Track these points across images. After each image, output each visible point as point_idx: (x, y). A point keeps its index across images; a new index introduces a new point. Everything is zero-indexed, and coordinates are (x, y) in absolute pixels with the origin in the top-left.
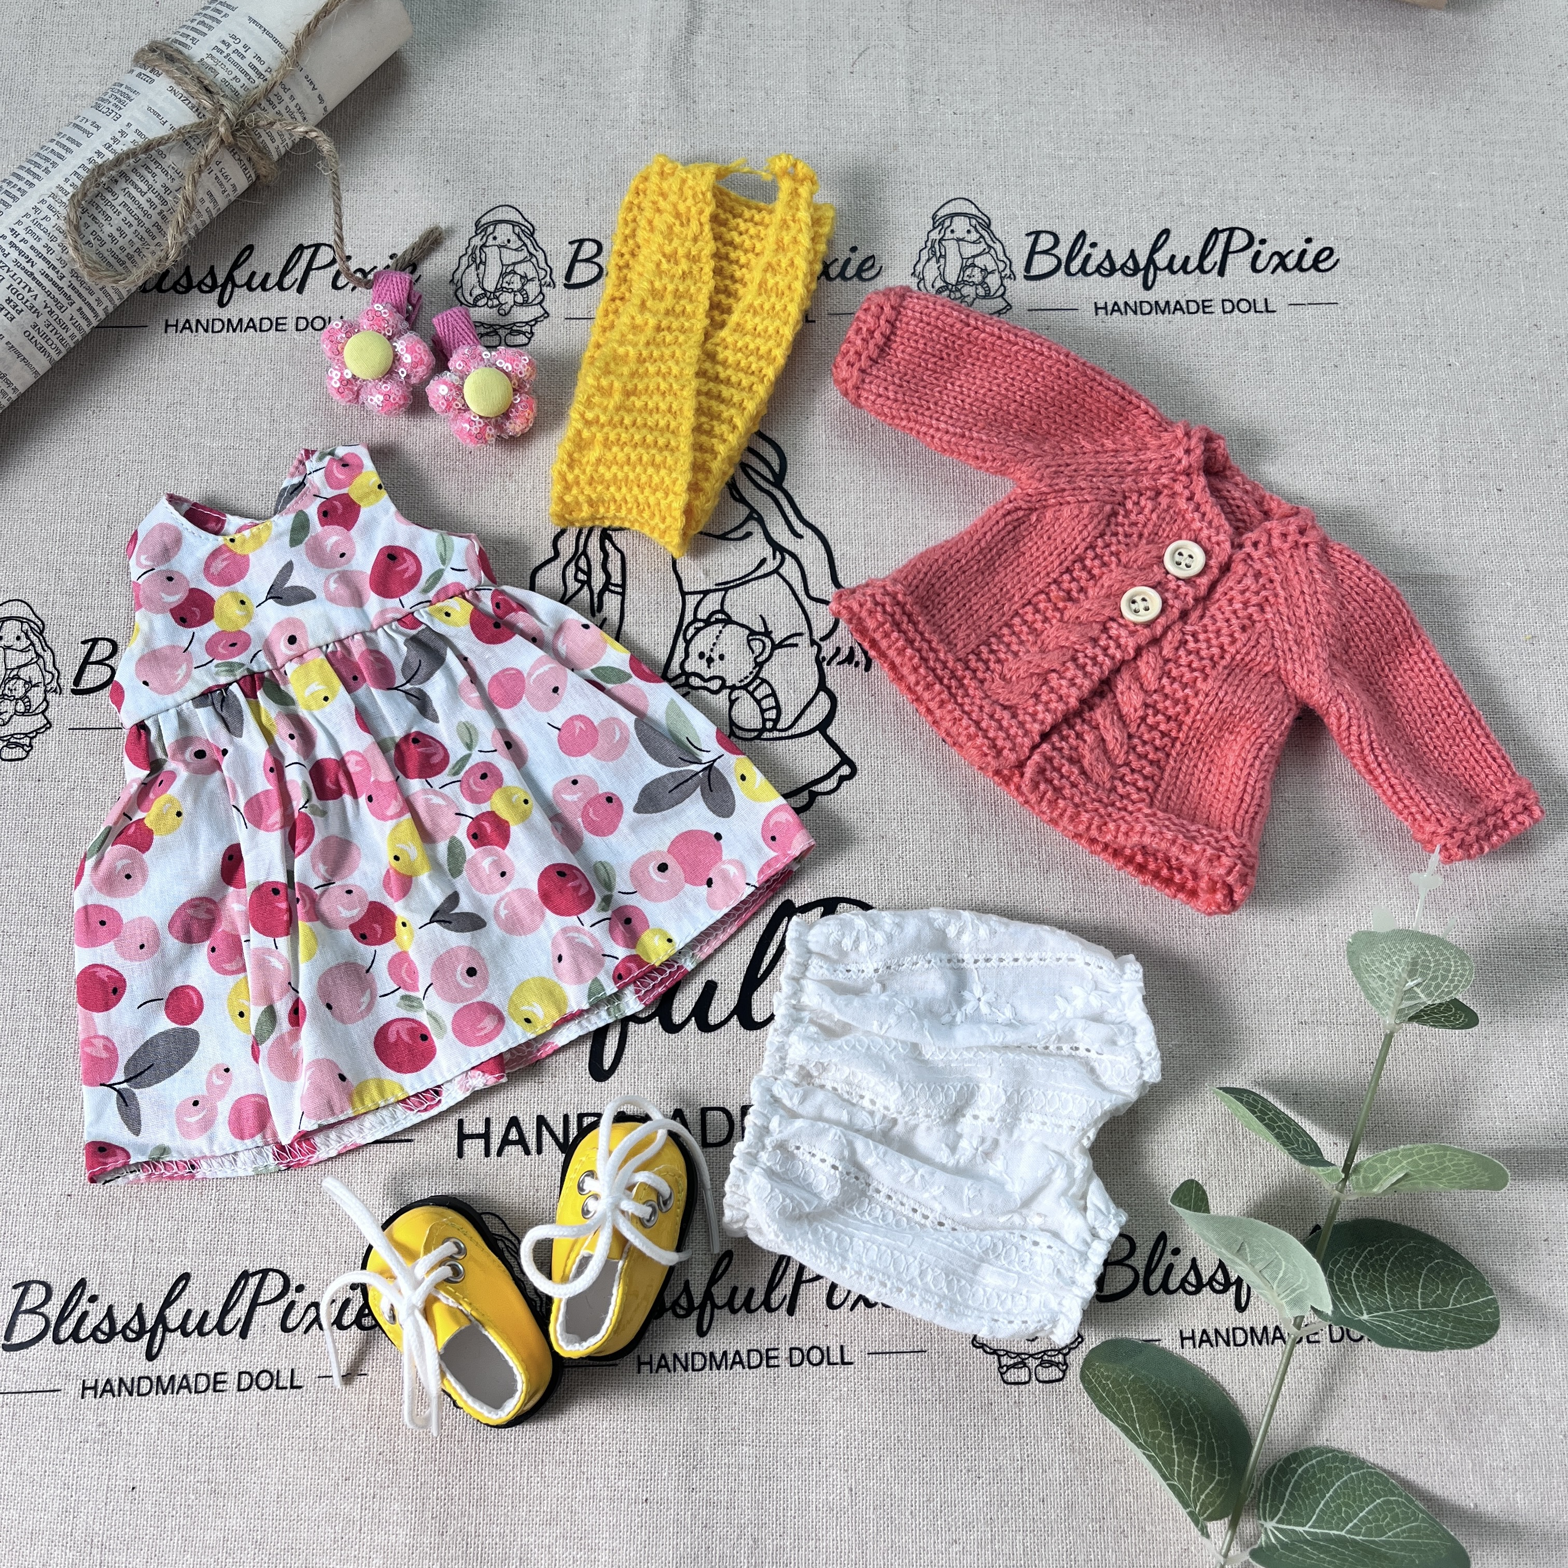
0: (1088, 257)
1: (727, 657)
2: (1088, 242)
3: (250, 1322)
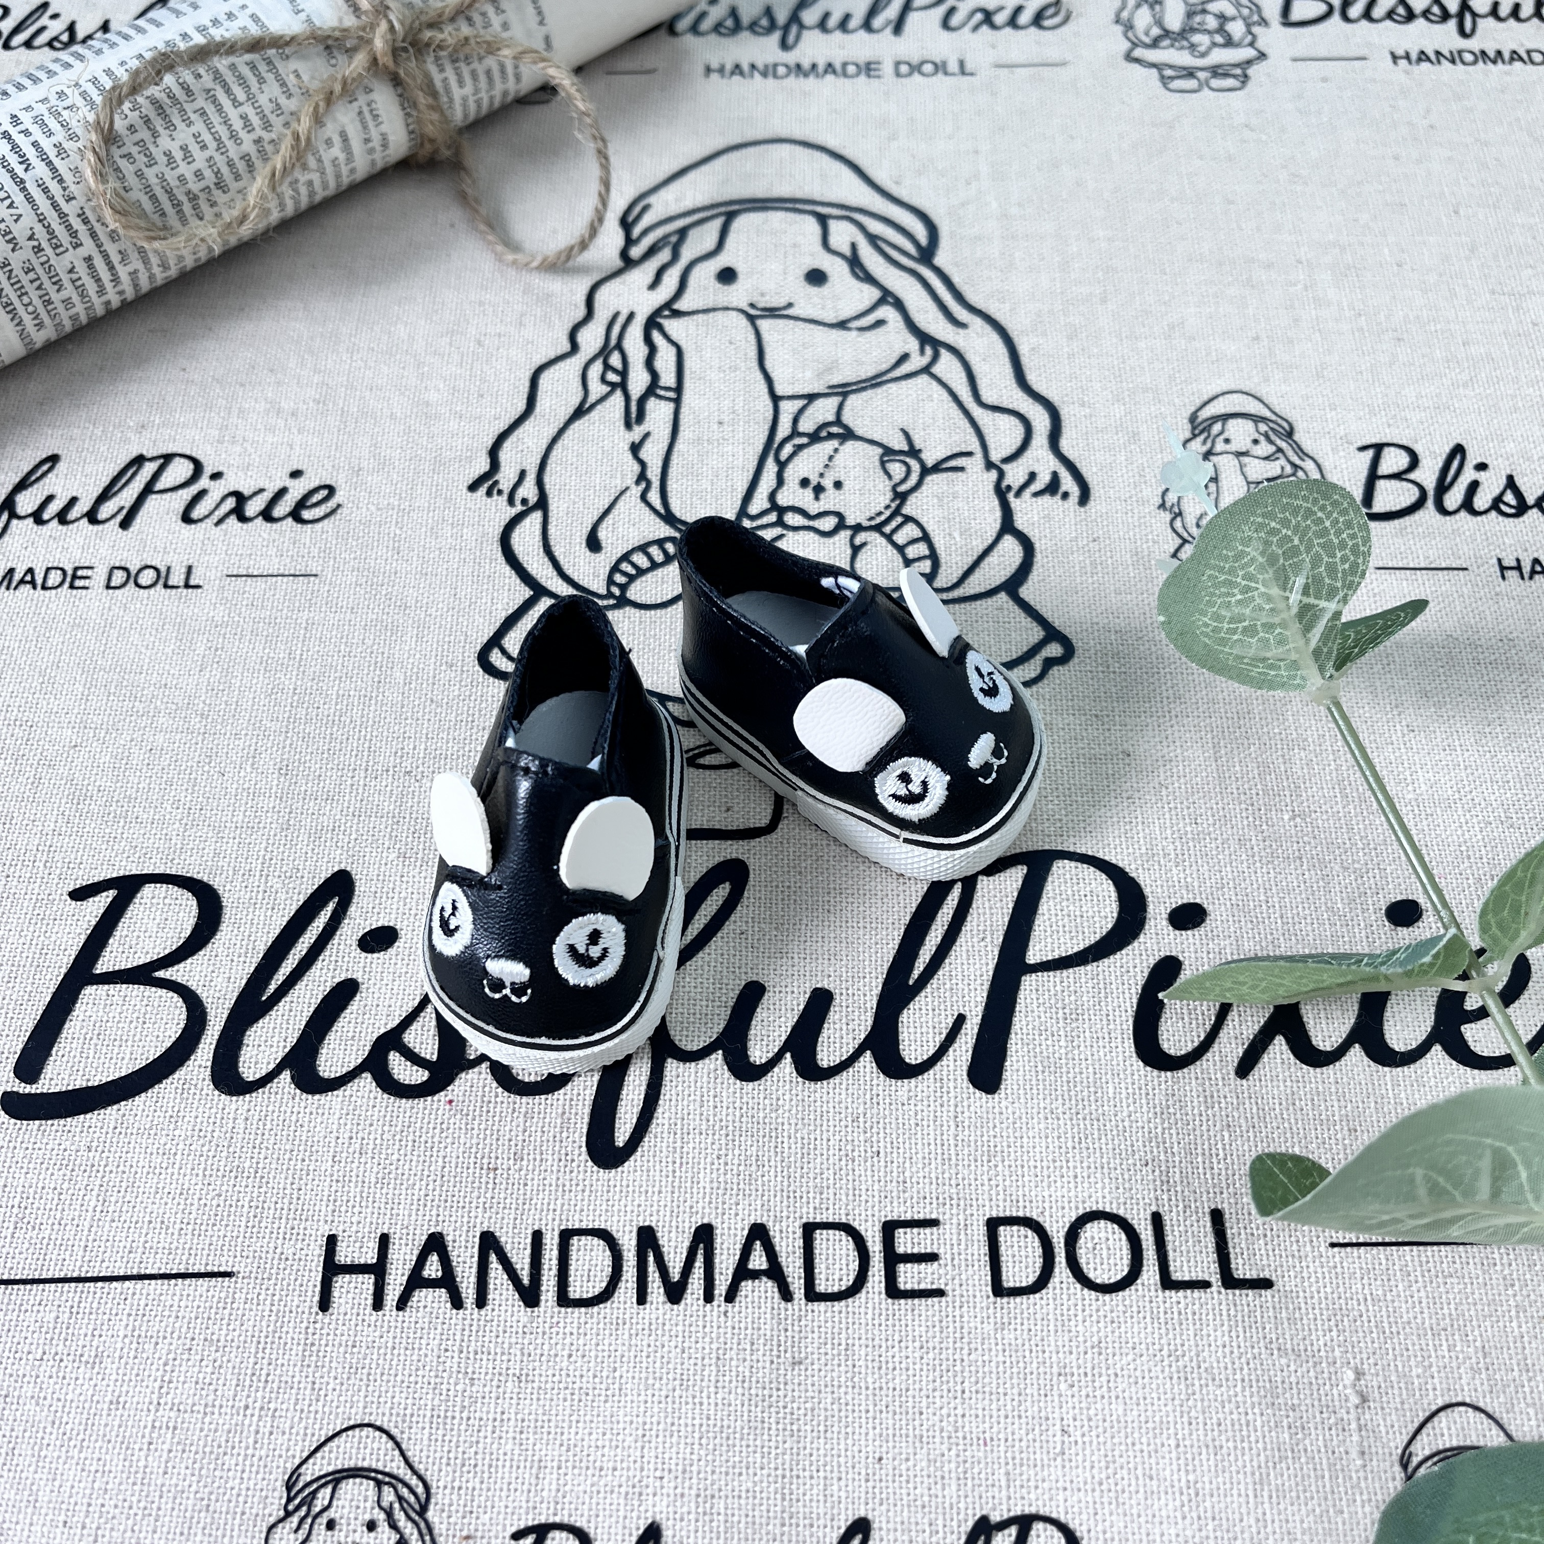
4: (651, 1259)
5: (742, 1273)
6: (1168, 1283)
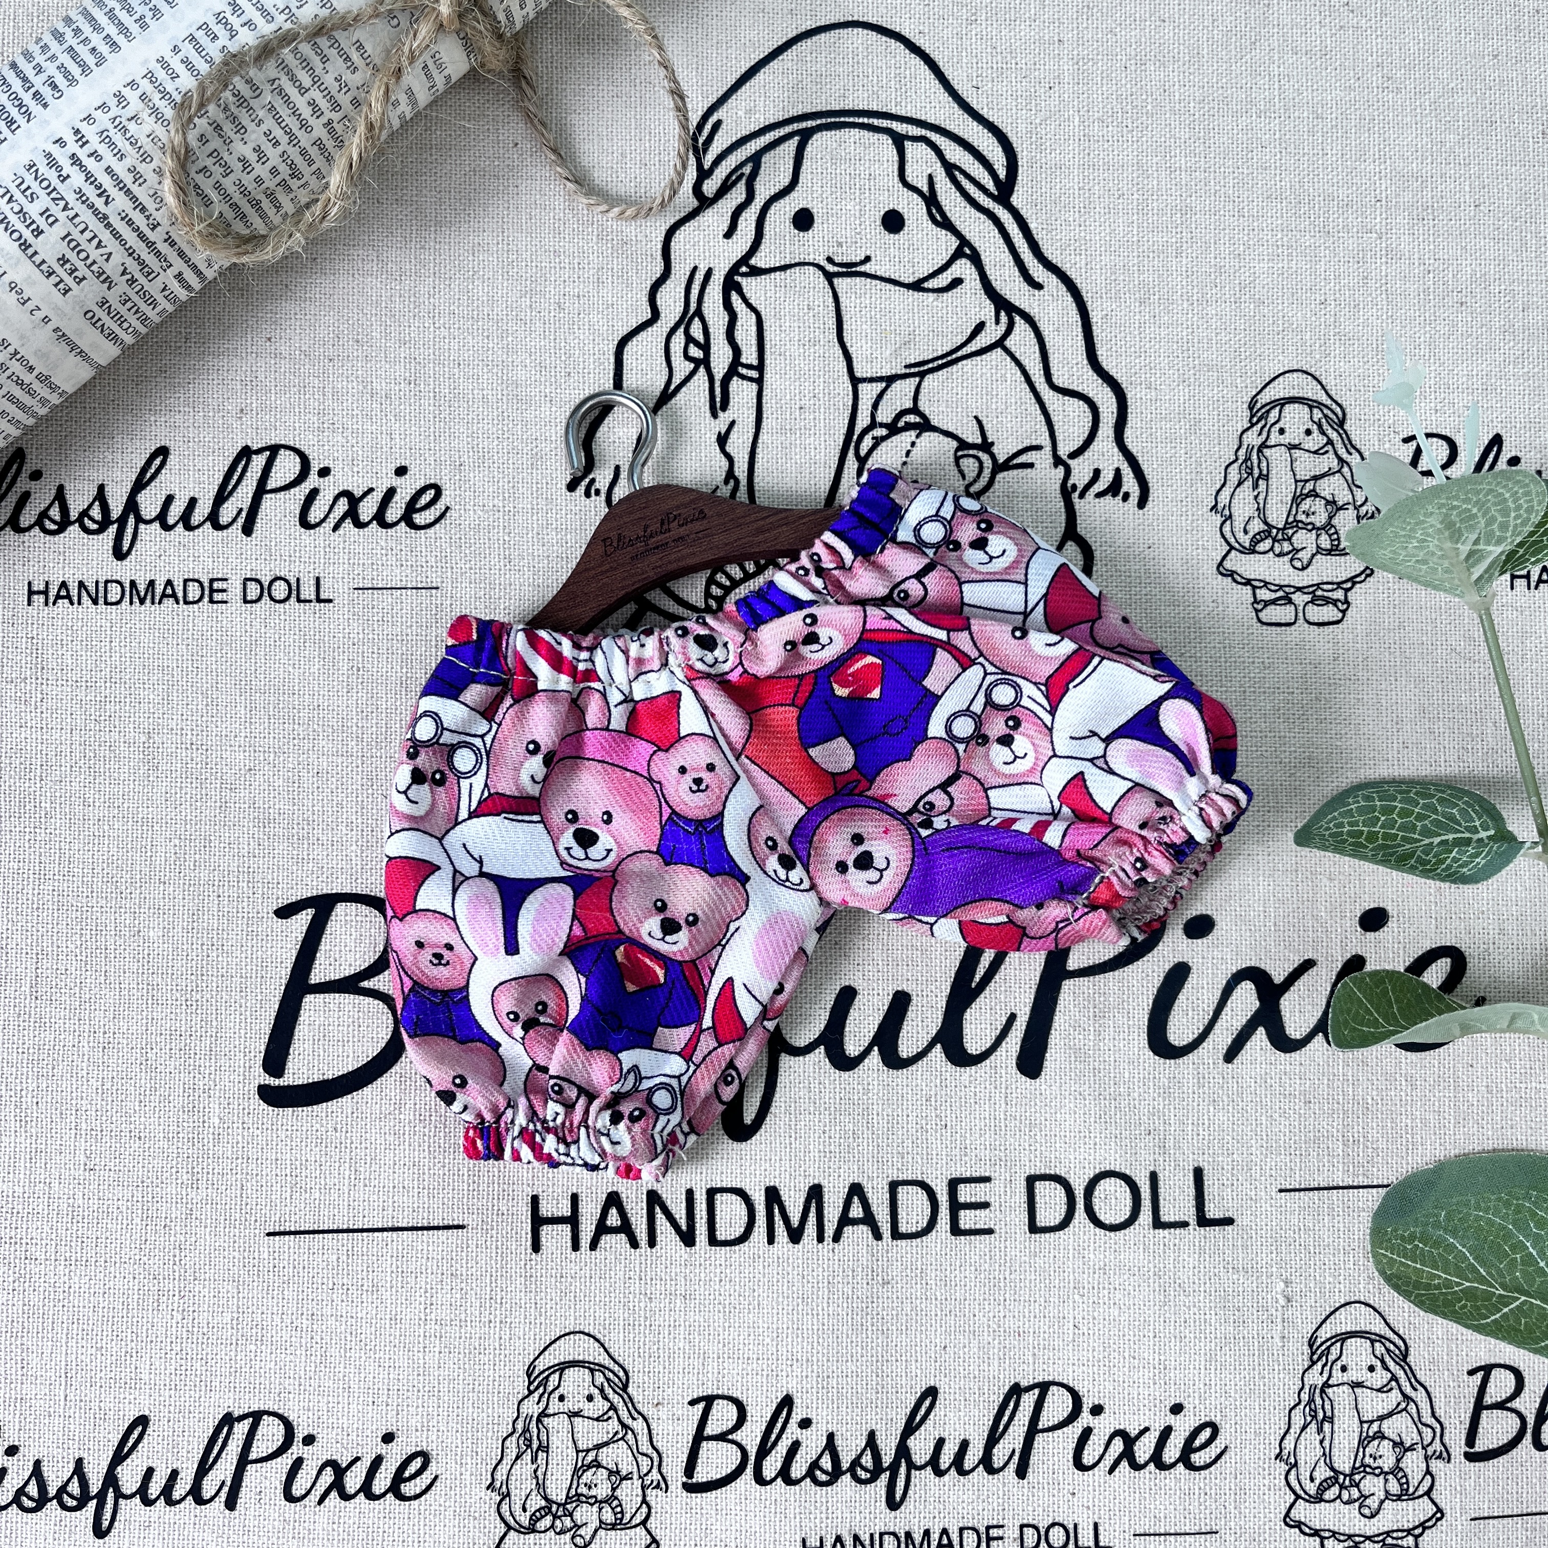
3: (240, 1486)
4: (776, 1211)
5: (845, 1220)
6: (1158, 1224)
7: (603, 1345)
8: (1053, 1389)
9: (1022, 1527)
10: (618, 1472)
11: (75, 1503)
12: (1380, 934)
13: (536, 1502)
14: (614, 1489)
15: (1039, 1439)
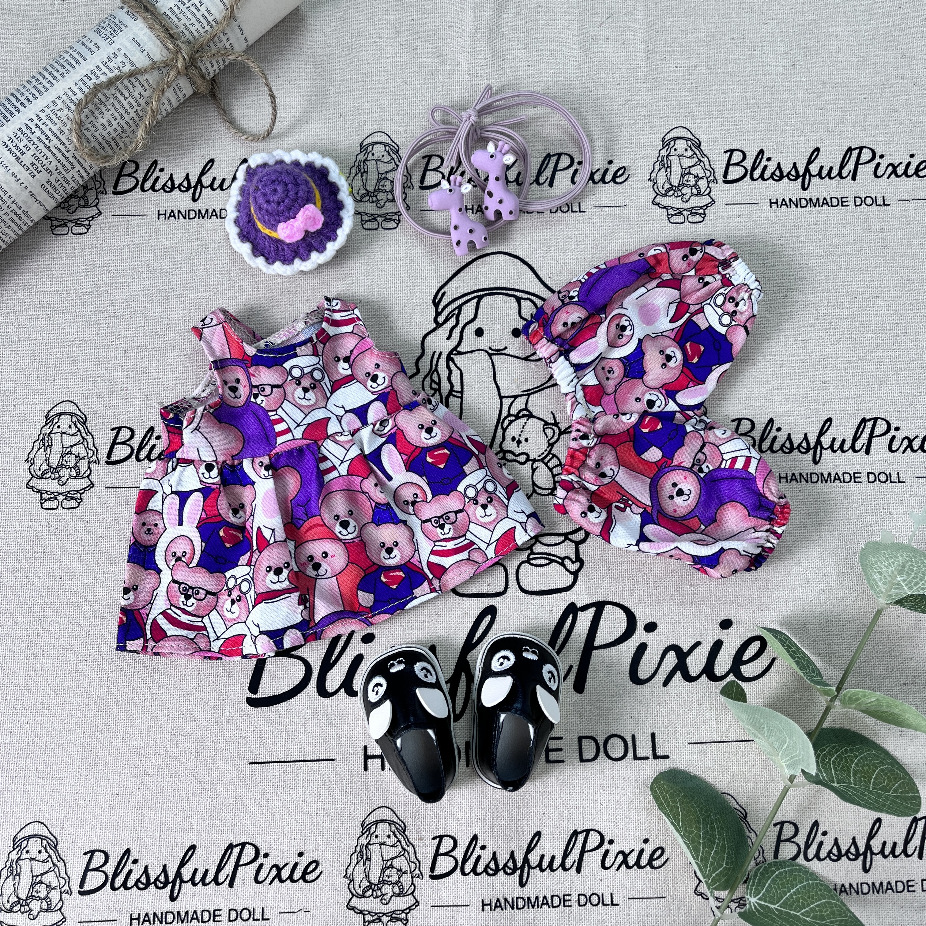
0: (765, 167)
1: (529, 441)
2: (765, 157)
3: (235, 877)
6: (636, 758)
7: (394, 812)
8: (592, 832)
9: (579, 895)
10: (401, 870)
11: (162, 885)
12: (729, 631)
13: (365, 884)
14: (399, 878)
15: (586, 855)
